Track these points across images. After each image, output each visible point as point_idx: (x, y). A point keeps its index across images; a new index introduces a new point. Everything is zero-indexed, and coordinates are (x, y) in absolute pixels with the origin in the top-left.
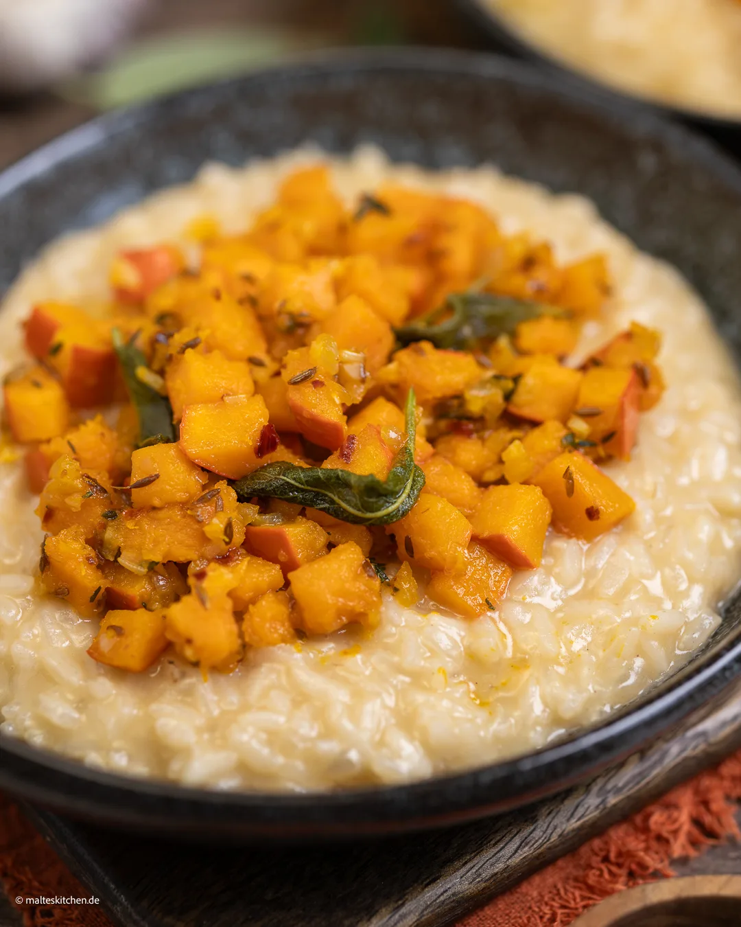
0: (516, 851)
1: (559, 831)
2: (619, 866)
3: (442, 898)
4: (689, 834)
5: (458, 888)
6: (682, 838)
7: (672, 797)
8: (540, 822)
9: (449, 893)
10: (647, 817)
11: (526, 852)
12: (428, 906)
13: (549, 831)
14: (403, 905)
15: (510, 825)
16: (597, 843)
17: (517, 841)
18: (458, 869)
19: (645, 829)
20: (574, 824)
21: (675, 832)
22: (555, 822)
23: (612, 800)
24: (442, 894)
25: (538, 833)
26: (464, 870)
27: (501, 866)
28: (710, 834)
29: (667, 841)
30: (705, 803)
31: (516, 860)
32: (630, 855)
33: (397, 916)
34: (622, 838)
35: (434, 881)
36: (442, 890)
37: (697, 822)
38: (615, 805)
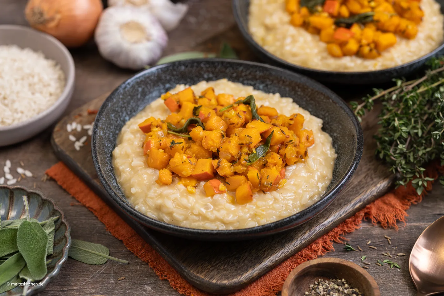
0: (281, 255)
1: (291, 250)
2: (305, 258)
3: (264, 267)
4: (322, 250)
5: (268, 264)
6: (320, 250)
7: (317, 241)
8: (286, 248)
9: (266, 265)
10: (311, 246)
11: (283, 255)
12: (260, 269)
13: (288, 250)
14: (254, 269)
15: (279, 249)
16: (299, 253)
17: (281, 252)
18: (267, 260)
19: (311, 249)
20: (294, 248)
21: (318, 249)
22: (290, 247)
23: (303, 242)
24: (264, 266)
25: (286, 250)
26: (268, 260)
27: (277, 259)
28: (327, 250)
29: (317, 252)
30: (325, 242)
31: (281, 257)
32: (308, 255)
33: (253, 271)
34: (305, 251)
35: (262, 263)
36: (264, 265)
37: (323, 247)
38: (304, 243)
